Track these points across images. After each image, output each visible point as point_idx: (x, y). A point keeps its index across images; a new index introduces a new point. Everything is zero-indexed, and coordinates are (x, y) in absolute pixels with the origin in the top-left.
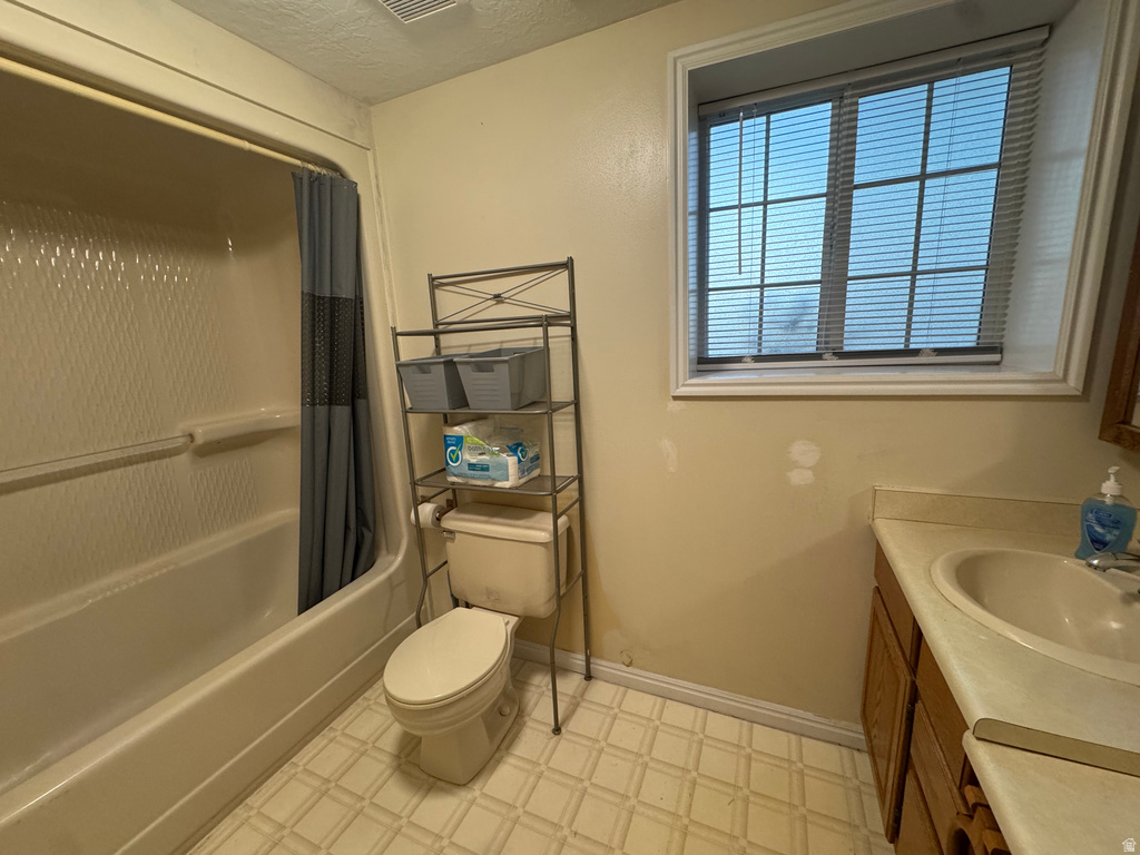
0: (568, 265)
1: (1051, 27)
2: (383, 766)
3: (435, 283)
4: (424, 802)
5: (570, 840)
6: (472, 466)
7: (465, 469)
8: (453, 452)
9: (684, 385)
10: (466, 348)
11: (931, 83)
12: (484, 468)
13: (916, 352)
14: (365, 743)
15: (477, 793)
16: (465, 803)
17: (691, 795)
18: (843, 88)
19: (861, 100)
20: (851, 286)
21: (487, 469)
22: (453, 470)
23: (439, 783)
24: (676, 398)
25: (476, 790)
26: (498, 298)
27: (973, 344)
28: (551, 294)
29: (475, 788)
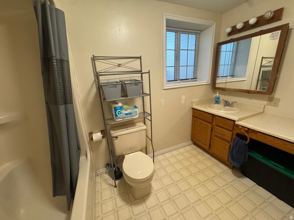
0: (140, 58)
1: (201, 31)
2: (127, 208)
3: (94, 59)
4: (146, 203)
5: (177, 183)
6: (126, 114)
7: (124, 116)
8: (119, 111)
9: (166, 87)
10: (107, 81)
11: (188, 34)
12: (130, 114)
13: (188, 79)
14: (114, 210)
15: (154, 192)
16: (154, 195)
17: (182, 164)
18: (178, 31)
19: (181, 34)
20: (181, 68)
21: (131, 114)
22: (119, 117)
23: (144, 198)
24: (164, 90)
25: (153, 192)
26: (119, 65)
27: (193, 78)
28: (135, 65)
29: (152, 191)
